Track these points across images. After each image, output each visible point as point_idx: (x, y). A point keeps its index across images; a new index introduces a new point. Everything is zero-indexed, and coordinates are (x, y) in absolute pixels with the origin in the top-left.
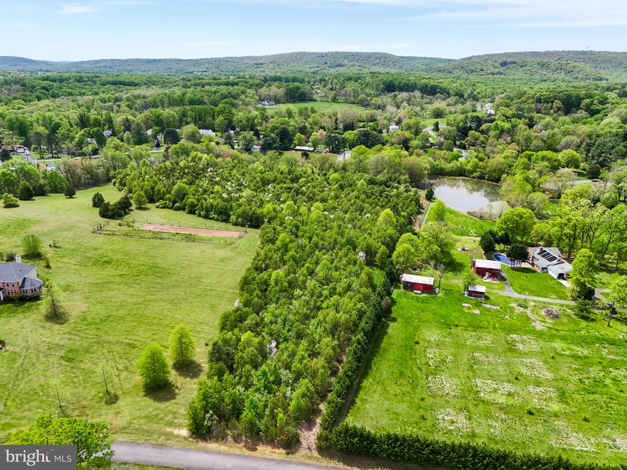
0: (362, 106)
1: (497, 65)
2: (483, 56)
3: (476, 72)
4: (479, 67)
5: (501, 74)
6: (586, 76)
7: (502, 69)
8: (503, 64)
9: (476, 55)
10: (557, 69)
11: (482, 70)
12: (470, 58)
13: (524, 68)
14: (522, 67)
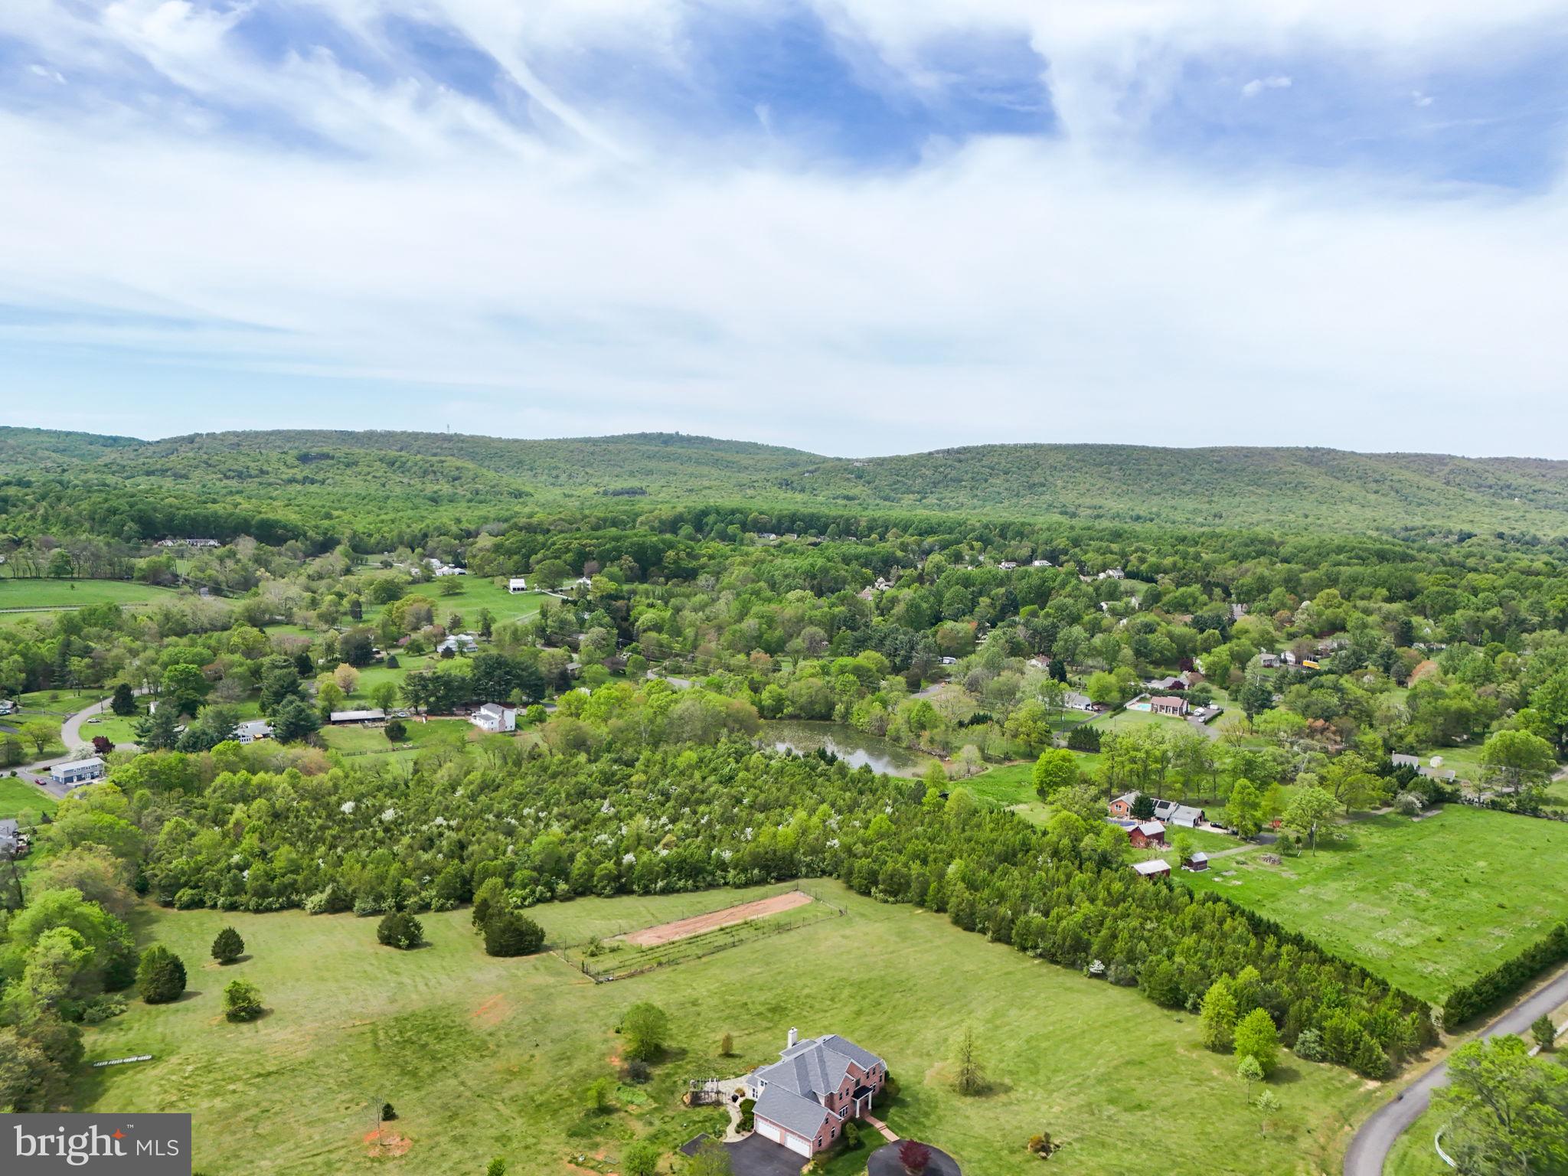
0: (158, 584)
1: (290, 460)
2: (224, 434)
3: (250, 476)
4: (252, 465)
5: (313, 482)
6: (493, 487)
7: (307, 471)
8: (304, 458)
9: (204, 432)
10: (425, 473)
11: (262, 472)
12: (191, 439)
13: (358, 469)
14: (348, 465)
